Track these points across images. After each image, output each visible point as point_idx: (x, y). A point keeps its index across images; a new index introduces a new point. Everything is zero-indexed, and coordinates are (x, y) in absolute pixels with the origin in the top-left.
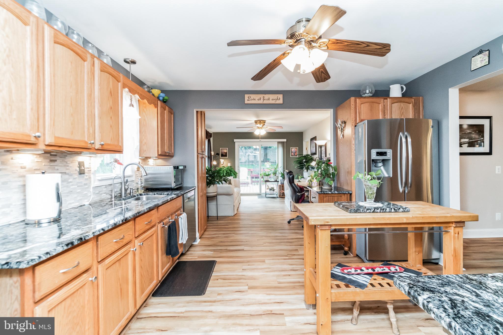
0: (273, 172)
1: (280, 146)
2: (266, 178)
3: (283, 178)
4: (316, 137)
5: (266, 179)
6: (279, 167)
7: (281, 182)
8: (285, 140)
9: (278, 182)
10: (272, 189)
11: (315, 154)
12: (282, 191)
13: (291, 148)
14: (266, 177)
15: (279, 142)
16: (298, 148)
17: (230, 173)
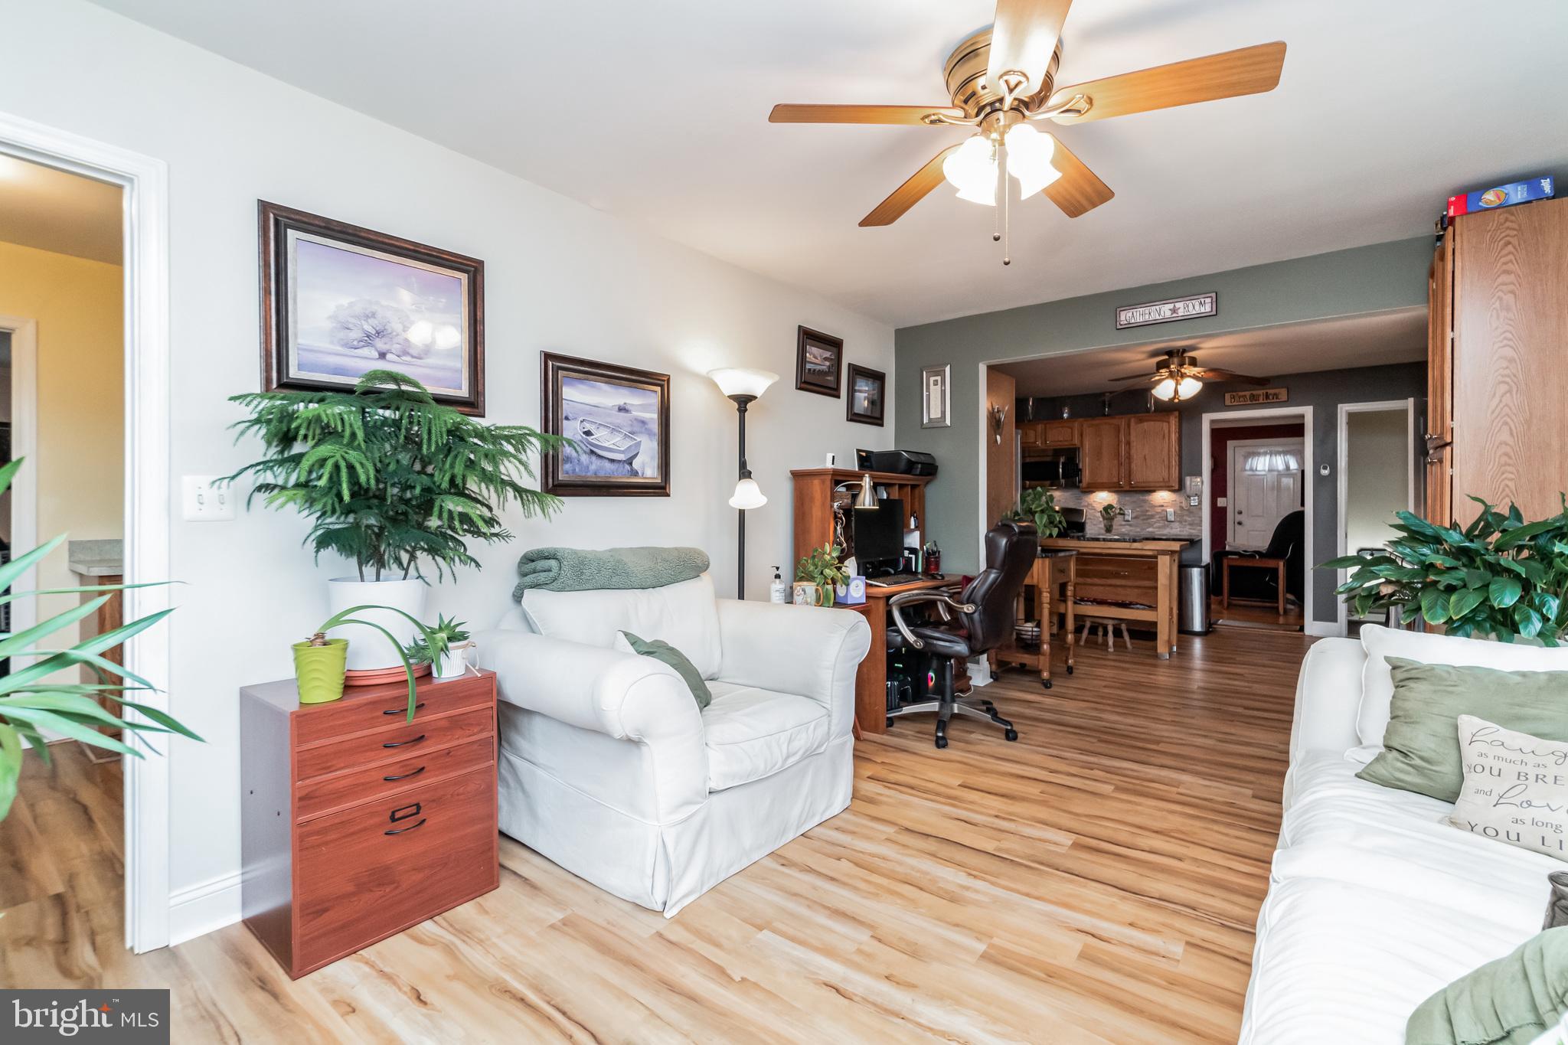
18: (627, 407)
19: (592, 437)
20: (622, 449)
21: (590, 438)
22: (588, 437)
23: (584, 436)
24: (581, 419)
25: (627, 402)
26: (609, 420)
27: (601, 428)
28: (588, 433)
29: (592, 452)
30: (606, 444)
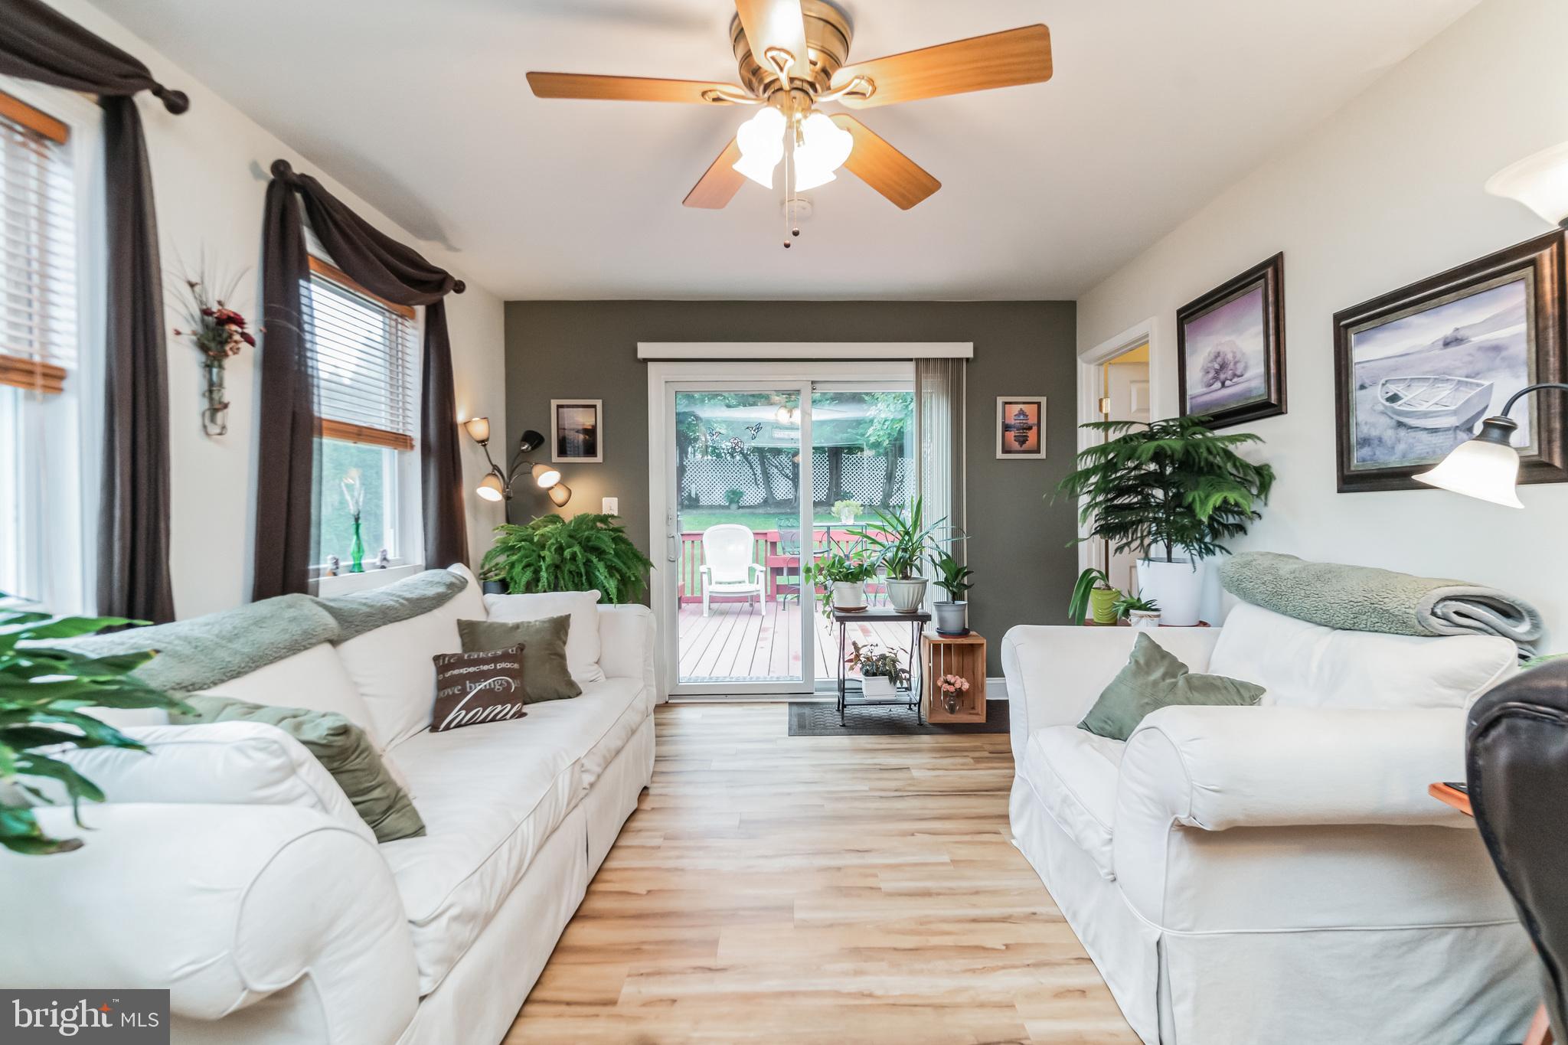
0: (889, 555)
1: (932, 384)
2: (845, 594)
3: (954, 594)
4: (1276, 263)
5: (841, 598)
6: (927, 522)
7: (942, 620)
8: (964, 350)
9: (926, 618)
10: (883, 668)
11: (1270, 407)
12: (950, 677)
13: (1000, 400)
14: (845, 586)
15: (923, 364)
16: (1043, 400)
17: (588, 563)
18: (1460, 335)
19: (1400, 403)
20: (1453, 408)
21: (1396, 406)
22: (1392, 405)
23: (1388, 404)
24: (1383, 381)
25: (1458, 326)
26: (1427, 368)
27: (1415, 384)
28: (1394, 398)
29: (1400, 424)
30: (1424, 408)
